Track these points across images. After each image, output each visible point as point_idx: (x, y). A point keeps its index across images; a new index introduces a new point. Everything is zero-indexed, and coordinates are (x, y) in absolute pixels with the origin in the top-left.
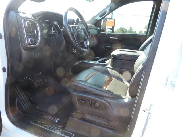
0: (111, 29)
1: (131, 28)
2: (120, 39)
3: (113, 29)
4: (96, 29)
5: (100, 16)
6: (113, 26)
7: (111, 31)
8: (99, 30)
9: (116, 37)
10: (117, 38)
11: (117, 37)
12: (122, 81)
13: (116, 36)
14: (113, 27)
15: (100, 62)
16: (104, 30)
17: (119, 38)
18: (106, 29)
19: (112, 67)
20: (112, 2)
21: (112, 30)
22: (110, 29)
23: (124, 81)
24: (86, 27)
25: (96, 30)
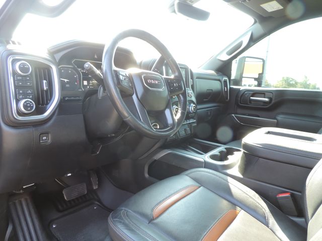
0: (255, 79)
1: (306, 77)
2: (273, 102)
3: (259, 80)
4: (219, 80)
5: (229, 53)
6: (259, 74)
7: (256, 83)
8: (225, 82)
9: (265, 98)
10: (267, 100)
11: (267, 98)
12: (267, 224)
13: (264, 94)
14: (261, 75)
15: (213, 157)
16: (238, 82)
17: (271, 99)
18: (243, 79)
19: (241, 176)
20: (255, 22)
21: (258, 82)
22: (253, 79)
23: (273, 224)
24: (177, 74)
25: (219, 82)
